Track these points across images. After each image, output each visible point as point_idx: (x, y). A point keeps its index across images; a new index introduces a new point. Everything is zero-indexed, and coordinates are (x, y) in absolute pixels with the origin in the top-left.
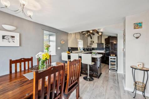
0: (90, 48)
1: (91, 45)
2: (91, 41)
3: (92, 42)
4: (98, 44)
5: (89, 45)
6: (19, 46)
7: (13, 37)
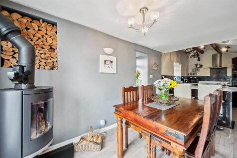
0: (193, 77)
1: (195, 72)
2: (196, 65)
3: (198, 66)
4: (211, 69)
5: (190, 71)
6: (115, 72)
7: (111, 62)
